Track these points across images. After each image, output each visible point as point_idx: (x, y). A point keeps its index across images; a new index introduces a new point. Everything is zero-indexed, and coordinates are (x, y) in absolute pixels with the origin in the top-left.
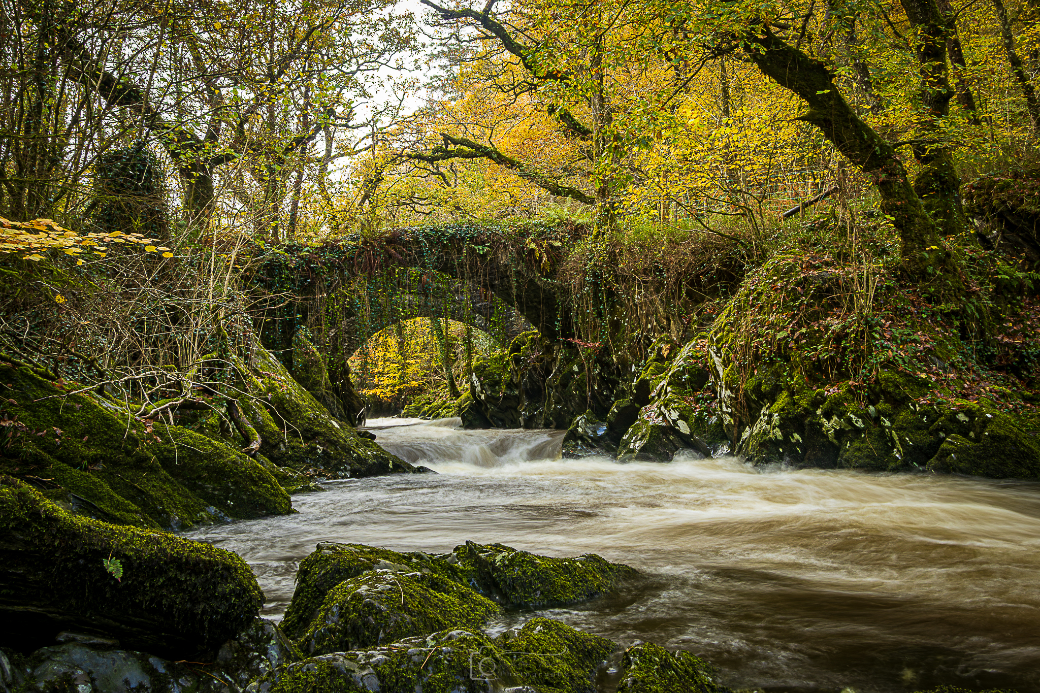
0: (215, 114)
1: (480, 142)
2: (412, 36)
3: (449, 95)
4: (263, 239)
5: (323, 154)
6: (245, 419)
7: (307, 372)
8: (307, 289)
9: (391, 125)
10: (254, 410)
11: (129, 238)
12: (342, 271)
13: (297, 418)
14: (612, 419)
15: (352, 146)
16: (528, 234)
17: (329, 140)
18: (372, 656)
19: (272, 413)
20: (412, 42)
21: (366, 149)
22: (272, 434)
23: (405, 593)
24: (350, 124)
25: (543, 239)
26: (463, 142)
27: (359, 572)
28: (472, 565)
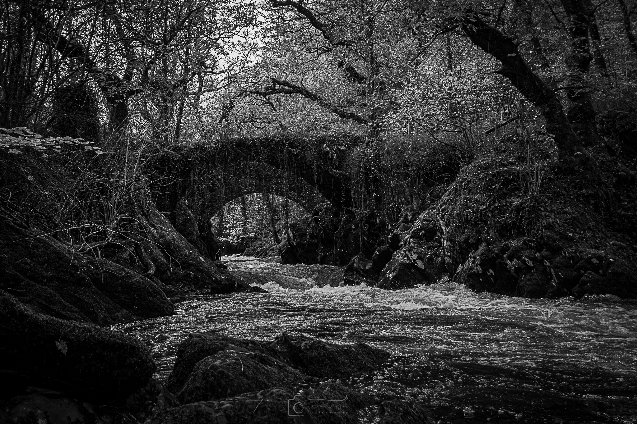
0: (129, 63)
1: (295, 84)
2: (254, 17)
3: (276, 54)
4: (158, 142)
5: (197, 89)
6: (145, 255)
7: (185, 226)
8: (185, 174)
9: (239, 72)
10: (151, 249)
11: (75, 141)
12: (208, 163)
13: (178, 255)
14: (376, 258)
15: (215, 85)
16: (325, 142)
17: (201, 81)
18: (223, 404)
19: (163, 251)
20: (254, 21)
21: (224, 87)
22: (162, 264)
23: (244, 365)
24: (214, 71)
25: (334, 145)
26: (285, 83)
27: (215, 352)
28: (286, 349)
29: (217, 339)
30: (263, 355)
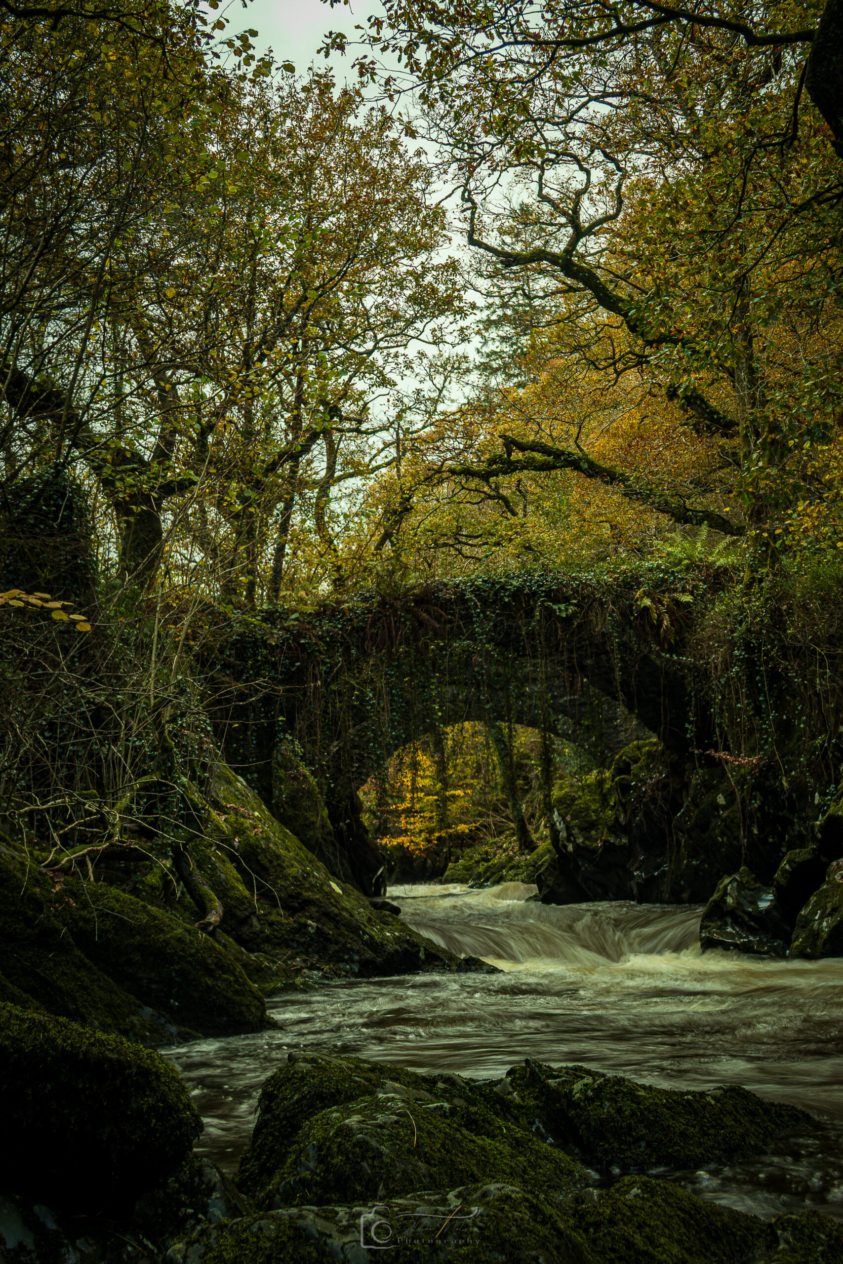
0: (165, 420)
1: (561, 446)
2: (456, 294)
3: (515, 380)
4: (230, 602)
5: (323, 474)
6: (198, 877)
7: (294, 807)
8: (294, 677)
9: (424, 427)
10: (213, 864)
11: (32, 600)
12: (348, 649)
13: (278, 877)
14: (783, 881)
15: (367, 459)
16: (639, 585)
17: (332, 452)
19: (240, 869)
20: (456, 303)
21: (388, 464)
22: (241, 901)
23: (419, 1129)
24: (364, 427)
25: (664, 592)
26: (535, 447)
27: (351, 1098)
28: (536, 1099)
29: (357, 1067)
30: (473, 1109)
